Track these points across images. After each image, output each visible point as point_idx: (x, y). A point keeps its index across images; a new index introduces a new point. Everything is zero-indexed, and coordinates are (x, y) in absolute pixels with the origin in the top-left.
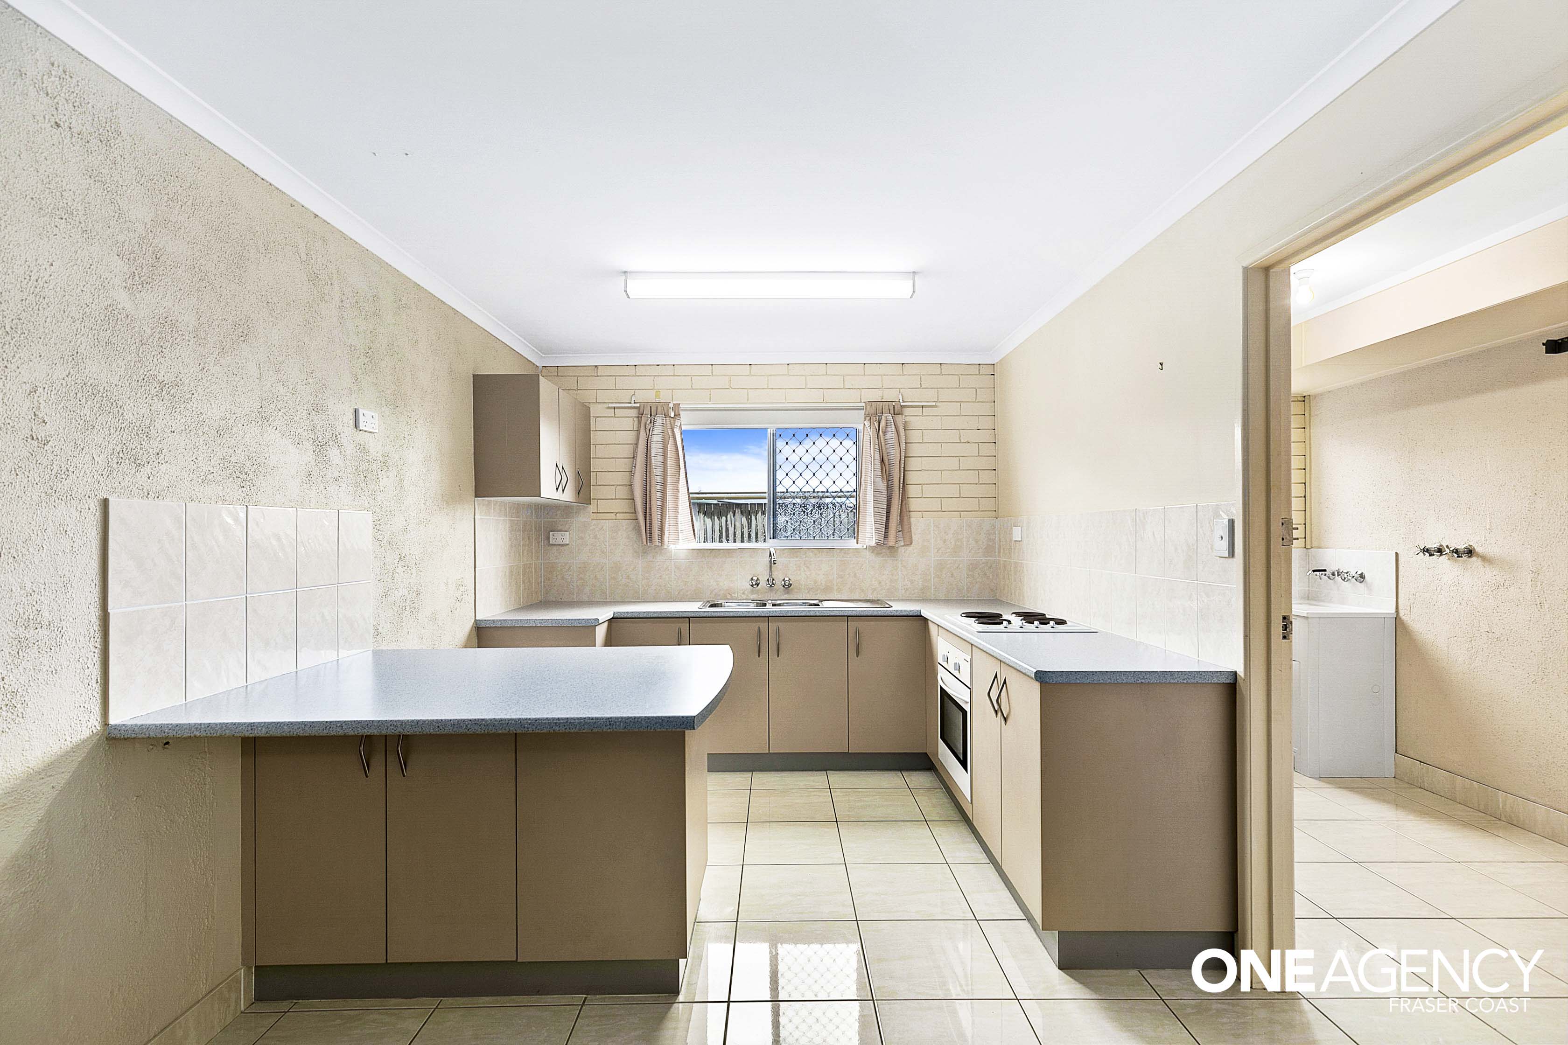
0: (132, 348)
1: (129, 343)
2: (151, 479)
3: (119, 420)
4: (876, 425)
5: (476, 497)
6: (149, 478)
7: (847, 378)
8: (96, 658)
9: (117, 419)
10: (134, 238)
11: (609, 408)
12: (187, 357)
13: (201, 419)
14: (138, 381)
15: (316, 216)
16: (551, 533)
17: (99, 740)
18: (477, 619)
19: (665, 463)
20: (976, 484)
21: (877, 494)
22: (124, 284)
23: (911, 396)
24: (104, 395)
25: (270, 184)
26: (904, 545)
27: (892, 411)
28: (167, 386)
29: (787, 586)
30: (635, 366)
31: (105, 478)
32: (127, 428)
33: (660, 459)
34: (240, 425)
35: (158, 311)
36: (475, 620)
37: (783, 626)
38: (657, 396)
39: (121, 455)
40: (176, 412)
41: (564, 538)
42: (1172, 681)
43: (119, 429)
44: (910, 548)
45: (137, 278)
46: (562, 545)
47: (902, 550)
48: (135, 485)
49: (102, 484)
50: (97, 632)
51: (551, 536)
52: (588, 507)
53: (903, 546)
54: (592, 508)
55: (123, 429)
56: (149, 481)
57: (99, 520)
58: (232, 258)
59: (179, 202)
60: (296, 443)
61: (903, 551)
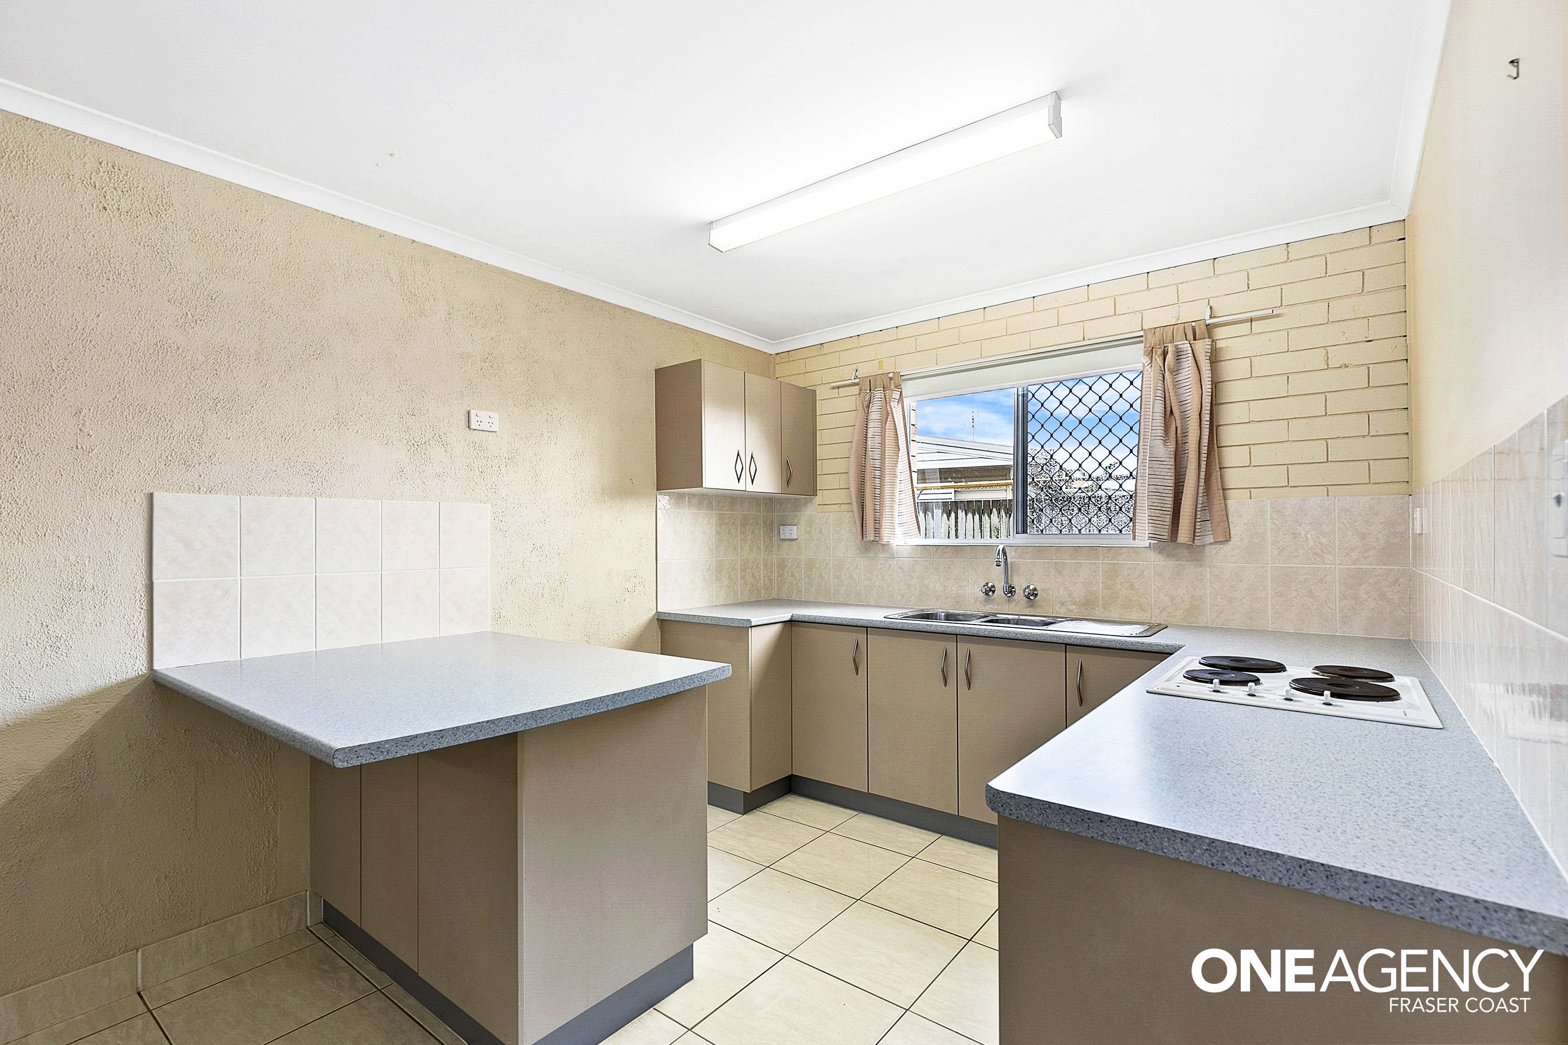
0: (183, 373)
1: (180, 369)
2: (202, 476)
3: (168, 431)
4: (1160, 361)
5: (657, 490)
6: (200, 476)
7: (1119, 299)
8: (143, 616)
9: (166, 430)
10: (187, 286)
11: (833, 388)
12: (245, 377)
13: (262, 427)
14: (189, 399)
15: (414, 241)
16: (781, 527)
17: (145, 681)
18: (658, 611)
19: (883, 444)
20: (1364, 437)
21: (1156, 465)
22: (176, 323)
23: (1226, 309)
24: (152, 412)
25: (353, 222)
26: (1216, 543)
27: (1190, 336)
28: (222, 401)
29: (1032, 595)
30: (859, 336)
31: (152, 477)
32: (176, 436)
33: (878, 439)
34: (311, 431)
35: (212, 341)
36: (657, 612)
37: (976, 649)
38: (881, 367)
39: (170, 458)
40: (231, 422)
41: (790, 532)
42: (1331, 893)
43: (168, 438)
44: (1227, 548)
45: (190, 316)
46: (792, 540)
47: (1211, 550)
48: (185, 482)
49: (149, 482)
50: (143, 596)
51: (781, 530)
52: (814, 498)
53: (1211, 544)
54: (818, 500)
55: (172, 438)
56: (200, 479)
57: (145, 510)
58: (302, 290)
59: (239, 251)
60: (384, 444)
61: (1214, 552)
